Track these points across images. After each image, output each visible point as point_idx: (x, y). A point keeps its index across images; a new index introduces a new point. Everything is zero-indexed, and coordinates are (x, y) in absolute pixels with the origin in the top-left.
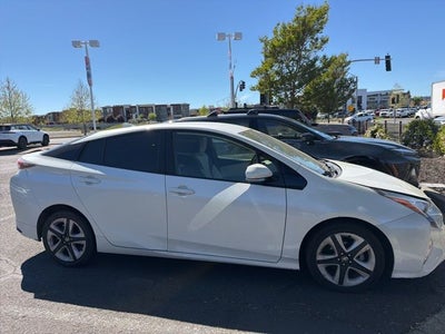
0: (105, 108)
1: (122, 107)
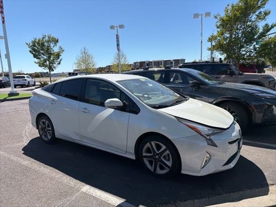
0: (135, 63)
1: (144, 62)
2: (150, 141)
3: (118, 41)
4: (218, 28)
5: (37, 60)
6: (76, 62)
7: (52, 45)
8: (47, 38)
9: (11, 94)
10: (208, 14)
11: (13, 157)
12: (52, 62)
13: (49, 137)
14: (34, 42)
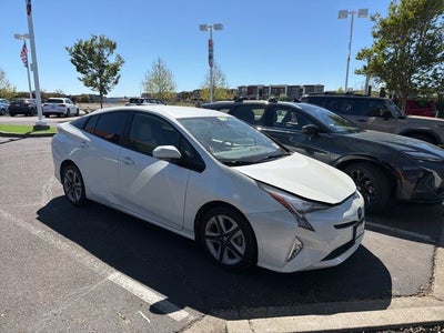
2: (216, 214)
3: (211, 50)
4: (375, 36)
5: (82, 76)
6: (145, 81)
7: (106, 53)
8: (98, 41)
9: (38, 127)
10: (363, 12)
11: (21, 223)
12: (105, 80)
13: (78, 197)
14: (78, 47)
